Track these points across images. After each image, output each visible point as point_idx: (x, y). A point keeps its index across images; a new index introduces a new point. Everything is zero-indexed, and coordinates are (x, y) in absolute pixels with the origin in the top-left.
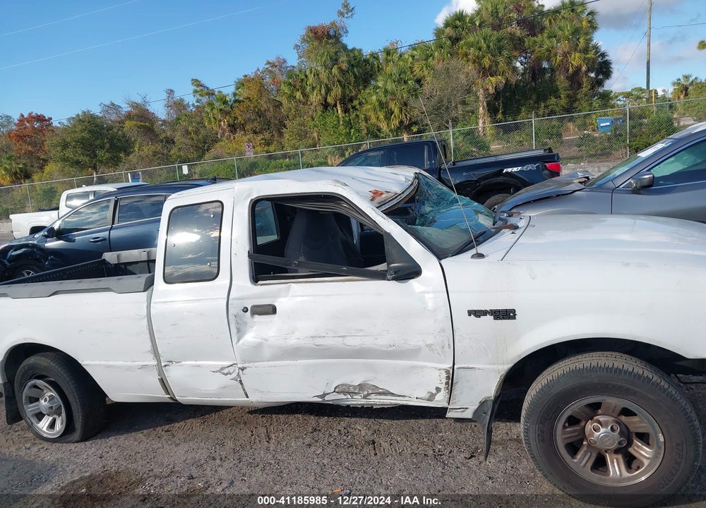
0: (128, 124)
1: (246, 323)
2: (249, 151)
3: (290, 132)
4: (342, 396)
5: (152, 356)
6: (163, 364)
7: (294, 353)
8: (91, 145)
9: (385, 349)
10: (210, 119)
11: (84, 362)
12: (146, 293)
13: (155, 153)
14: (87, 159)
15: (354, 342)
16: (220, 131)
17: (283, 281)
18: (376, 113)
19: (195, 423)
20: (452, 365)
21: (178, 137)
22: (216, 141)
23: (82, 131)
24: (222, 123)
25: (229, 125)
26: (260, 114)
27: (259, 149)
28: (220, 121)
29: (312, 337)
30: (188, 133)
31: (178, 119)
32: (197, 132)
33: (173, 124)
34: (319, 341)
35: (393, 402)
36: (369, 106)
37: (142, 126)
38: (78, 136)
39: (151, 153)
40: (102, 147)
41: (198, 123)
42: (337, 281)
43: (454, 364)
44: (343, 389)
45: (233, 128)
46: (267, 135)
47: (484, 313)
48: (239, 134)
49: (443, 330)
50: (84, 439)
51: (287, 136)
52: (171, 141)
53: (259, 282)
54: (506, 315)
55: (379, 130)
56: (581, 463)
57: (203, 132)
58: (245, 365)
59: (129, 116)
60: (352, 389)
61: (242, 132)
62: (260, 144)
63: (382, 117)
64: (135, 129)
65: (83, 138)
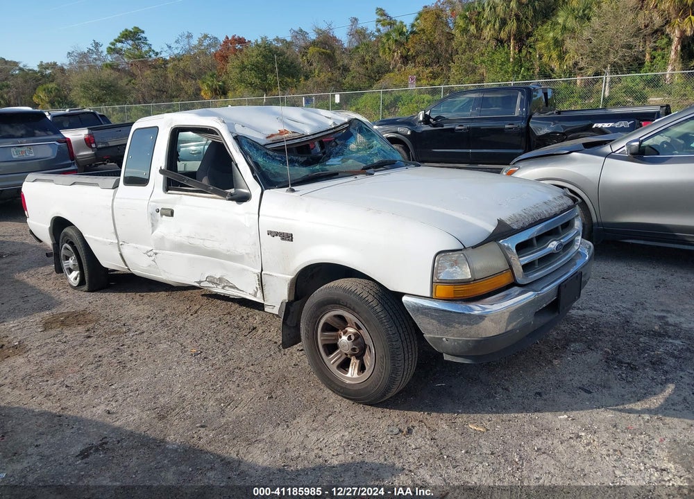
0: (311, 50)
1: (158, 221)
2: (412, 84)
3: (457, 66)
4: (211, 285)
5: (115, 236)
6: (120, 243)
7: (180, 247)
8: (264, 69)
9: (224, 252)
10: (385, 49)
11: (85, 235)
12: (113, 190)
13: (330, 80)
14: (258, 81)
15: (209, 245)
16: (393, 62)
17: (181, 193)
18: (550, 52)
19: (163, 294)
20: (260, 271)
21: (353, 66)
22: (388, 71)
23: (257, 56)
24: (396, 54)
25: (402, 57)
26: (432, 46)
27: (424, 82)
28: (394, 52)
29: (188, 237)
30: (363, 62)
31: (357, 48)
32: (372, 62)
33: (351, 52)
34: (192, 241)
35: (239, 295)
36: (543, 44)
37: (323, 53)
38: (254, 60)
39: (326, 79)
40: (272, 71)
41: (375, 53)
42: (196, 196)
43: (262, 270)
44: (211, 280)
45: (405, 59)
46: (436, 68)
47: (277, 234)
48: (410, 66)
49: (255, 244)
50: (91, 290)
51: (453, 70)
52: (346, 69)
53: (169, 192)
54: (288, 237)
55: (552, 70)
56: (332, 361)
57: (377, 62)
58: (157, 251)
59: (314, 43)
60: (216, 281)
61: (413, 64)
62: (427, 77)
63: (554, 55)
64: (317, 55)
65: (258, 62)
